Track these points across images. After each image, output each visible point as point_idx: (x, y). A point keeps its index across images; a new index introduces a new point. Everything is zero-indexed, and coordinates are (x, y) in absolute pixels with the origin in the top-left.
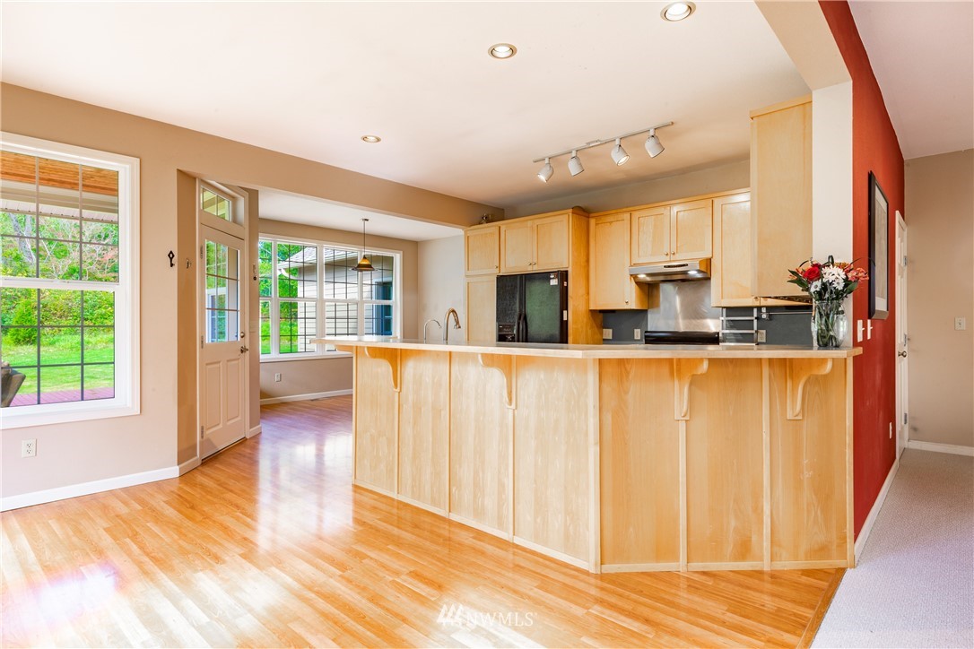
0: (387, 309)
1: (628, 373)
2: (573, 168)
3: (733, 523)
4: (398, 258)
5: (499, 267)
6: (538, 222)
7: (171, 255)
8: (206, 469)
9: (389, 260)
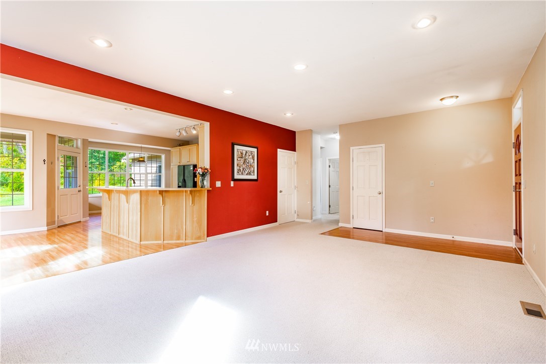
0: (160, 176)
1: (149, 194)
2: (184, 133)
3: (176, 231)
4: (163, 157)
5: (180, 162)
6: (190, 148)
7: (44, 161)
8: (59, 229)
9: (160, 157)
